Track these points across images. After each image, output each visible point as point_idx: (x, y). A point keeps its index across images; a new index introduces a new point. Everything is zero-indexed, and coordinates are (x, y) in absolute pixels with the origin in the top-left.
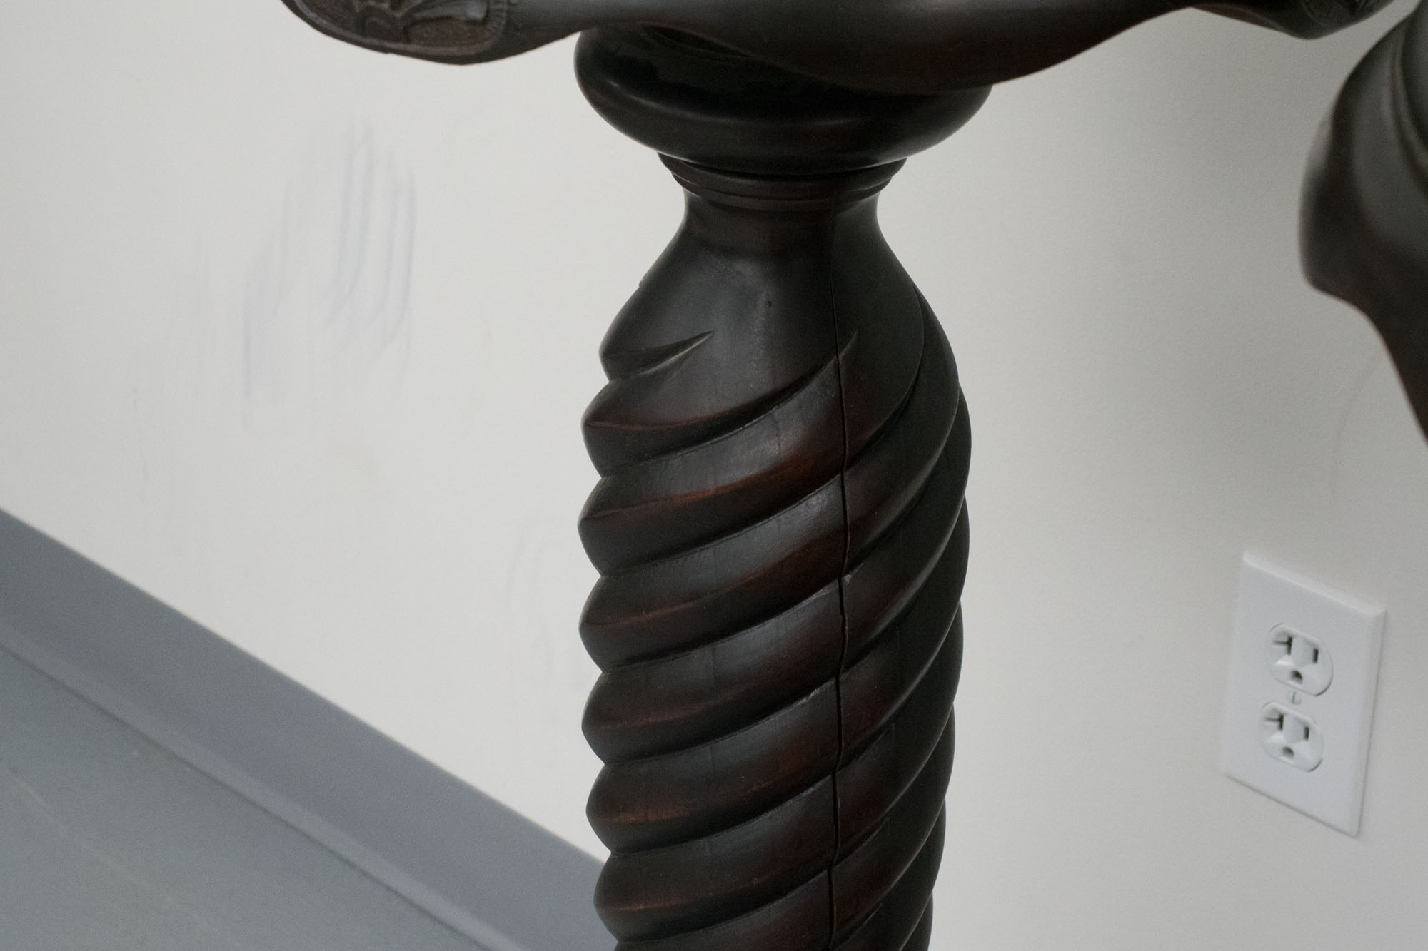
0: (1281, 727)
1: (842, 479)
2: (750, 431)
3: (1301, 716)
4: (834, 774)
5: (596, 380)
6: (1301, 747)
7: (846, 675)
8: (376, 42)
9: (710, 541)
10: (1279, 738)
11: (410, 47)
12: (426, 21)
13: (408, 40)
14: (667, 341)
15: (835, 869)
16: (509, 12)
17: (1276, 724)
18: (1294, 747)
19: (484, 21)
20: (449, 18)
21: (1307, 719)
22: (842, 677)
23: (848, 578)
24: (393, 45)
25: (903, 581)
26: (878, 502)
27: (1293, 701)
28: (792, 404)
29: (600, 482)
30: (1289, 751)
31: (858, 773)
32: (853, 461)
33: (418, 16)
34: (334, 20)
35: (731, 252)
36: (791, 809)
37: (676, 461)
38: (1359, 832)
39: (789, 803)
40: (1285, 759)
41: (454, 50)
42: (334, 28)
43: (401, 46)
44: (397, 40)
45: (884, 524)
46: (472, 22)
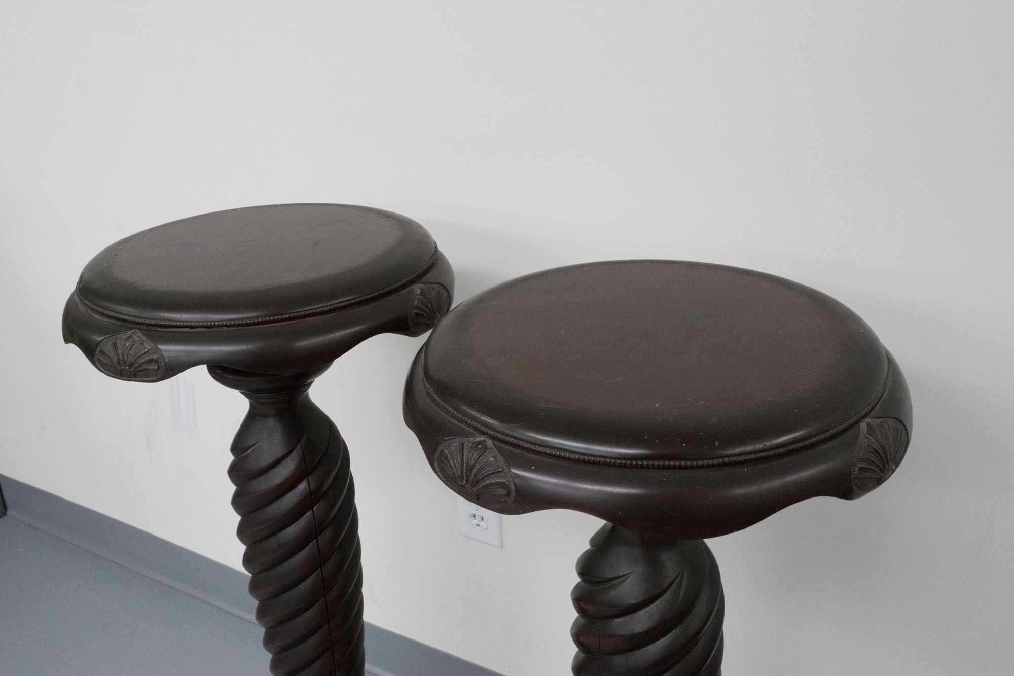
0: (475, 518)
1: (308, 479)
2: (276, 470)
3: (479, 514)
4: (321, 567)
5: (230, 458)
6: (482, 524)
7: (320, 537)
8: (127, 378)
9: (270, 504)
10: (475, 522)
11: (137, 379)
12: (140, 371)
13: (136, 377)
14: (250, 444)
15: (327, 596)
16: (165, 366)
17: (473, 518)
18: (480, 524)
19: (158, 369)
20: (147, 369)
21: (482, 515)
22: (319, 538)
23: (315, 508)
24: (132, 379)
25: (333, 507)
26: (321, 484)
27: (477, 510)
28: (289, 459)
29: (236, 489)
30: (478, 525)
31: (329, 566)
32: (311, 473)
33: (138, 370)
34: (113, 373)
35: (265, 416)
36: (310, 580)
37: (256, 481)
38: (502, 546)
39: (308, 579)
40: (477, 527)
41: (151, 379)
42: (112, 375)
43: (135, 379)
44: (132, 377)
45: (325, 488)
46: (155, 370)
